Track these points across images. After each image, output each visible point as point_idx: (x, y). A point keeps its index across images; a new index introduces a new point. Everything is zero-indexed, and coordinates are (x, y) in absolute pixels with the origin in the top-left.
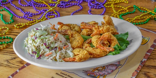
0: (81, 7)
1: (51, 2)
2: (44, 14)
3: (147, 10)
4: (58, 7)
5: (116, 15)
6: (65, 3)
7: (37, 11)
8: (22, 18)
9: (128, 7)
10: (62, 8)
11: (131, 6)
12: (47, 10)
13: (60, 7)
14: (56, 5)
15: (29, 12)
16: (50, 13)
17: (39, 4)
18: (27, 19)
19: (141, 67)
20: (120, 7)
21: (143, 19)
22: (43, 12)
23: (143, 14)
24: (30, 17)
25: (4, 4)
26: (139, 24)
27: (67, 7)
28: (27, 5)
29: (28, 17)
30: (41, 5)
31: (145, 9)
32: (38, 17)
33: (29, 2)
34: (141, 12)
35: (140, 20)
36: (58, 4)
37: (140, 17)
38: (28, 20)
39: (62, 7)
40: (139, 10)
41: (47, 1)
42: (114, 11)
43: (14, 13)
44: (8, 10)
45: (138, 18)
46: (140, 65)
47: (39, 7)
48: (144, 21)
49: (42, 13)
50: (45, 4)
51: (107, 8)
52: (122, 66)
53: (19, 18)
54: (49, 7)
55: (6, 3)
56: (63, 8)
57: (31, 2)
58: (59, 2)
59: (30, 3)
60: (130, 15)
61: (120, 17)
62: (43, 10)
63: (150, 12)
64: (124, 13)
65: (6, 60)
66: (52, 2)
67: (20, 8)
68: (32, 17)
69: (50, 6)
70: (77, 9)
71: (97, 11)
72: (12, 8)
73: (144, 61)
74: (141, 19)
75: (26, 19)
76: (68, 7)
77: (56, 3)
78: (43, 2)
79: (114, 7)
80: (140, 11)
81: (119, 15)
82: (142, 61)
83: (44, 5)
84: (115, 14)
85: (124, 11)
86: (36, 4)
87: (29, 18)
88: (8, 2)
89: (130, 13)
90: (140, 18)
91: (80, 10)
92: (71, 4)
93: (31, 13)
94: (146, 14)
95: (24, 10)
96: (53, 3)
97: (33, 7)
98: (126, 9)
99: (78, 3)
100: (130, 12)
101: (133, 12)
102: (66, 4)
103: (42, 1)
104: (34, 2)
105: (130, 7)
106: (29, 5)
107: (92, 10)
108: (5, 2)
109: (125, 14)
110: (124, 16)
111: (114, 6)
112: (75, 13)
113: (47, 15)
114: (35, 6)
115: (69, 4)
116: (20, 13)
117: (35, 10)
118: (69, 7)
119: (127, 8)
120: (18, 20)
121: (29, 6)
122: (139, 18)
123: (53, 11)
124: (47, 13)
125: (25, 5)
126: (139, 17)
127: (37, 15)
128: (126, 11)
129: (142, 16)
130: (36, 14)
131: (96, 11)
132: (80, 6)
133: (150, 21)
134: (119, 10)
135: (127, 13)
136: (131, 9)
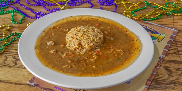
1: (60, 1)
3: (157, 5)
4: (68, 5)
5: (129, 12)
8: (34, 18)
13: (71, 6)
14: (66, 4)
15: (40, 12)
17: (48, 3)
19: (160, 63)
20: (131, 3)
21: (155, 15)
23: (154, 9)
26: (152, 20)
31: (155, 5)
33: (38, 1)
34: (152, 7)
35: (152, 16)
36: (68, 2)
40: (150, 5)
42: (125, 7)
45: (151, 13)
46: (159, 61)
47: (48, 6)
48: (157, 17)
50: (55, 3)
51: (118, 4)
54: (59, 6)
60: (141, 11)
61: (132, 13)
63: (161, 7)
64: (136, 9)
67: (30, 8)
71: (108, 8)
73: (163, 57)
74: (153, 15)
76: (78, 5)
77: (66, 2)
78: (51, 1)
79: (125, 3)
81: (131, 11)
82: (160, 57)
83: (53, 4)
84: (127, 11)
85: (135, 7)
86: (45, 3)
89: (142, 9)
92: (81, 2)
93: (42, 13)
94: (157, 10)
96: (62, 1)
97: (43, 6)
101: (144, 8)
105: (140, 3)
107: (103, 8)
108: (12, 2)
110: (135, 13)
115: (79, 2)
116: (30, 14)
117: (46, 9)
118: (80, 5)
119: (137, 4)
128: (137, 6)
129: (154, 11)
133: (163, 16)
134: (131, 7)
135: (139, 9)
136: (142, 4)
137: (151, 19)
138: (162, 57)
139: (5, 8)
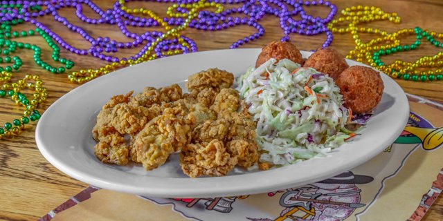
0: (261, 30)
1: (171, 15)
2: (151, 45)
4: (192, 27)
5: (364, 54)
6: (212, 17)
7: (129, 37)
8: (86, 54)
9: (399, 32)
10: (202, 32)
11: (406, 30)
12: (159, 34)
13: (199, 29)
14: (185, 22)
15: (108, 38)
16: (169, 44)
17: (136, 19)
18: (101, 57)
19: (425, 211)
20: (376, 31)
21: (442, 66)
22: (148, 38)
23: (442, 52)
24: (108, 52)
25: (35, 17)
26: (431, 80)
27: (218, 27)
28: (100, 21)
29: (104, 53)
30: (143, 20)
32: (134, 52)
33: (108, 12)
35: (433, 69)
36: (191, 19)
37: (433, 60)
38: (103, 59)
39: (203, 27)
40: (432, 40)
41: (159, 11)
42: (356, 41)
43: (62, 40)
44: (46, 31)
45: (429, 61)
46: (420, 206)
47: (135, 26)
49: (144, 42)
50: (155, 18)
51: (336, 33)
52: (365, 207)
53: (79, 54)
54: (164, 27)
55: (41, 13)
56: (205, 30)
57: (114, 13)
58: (195, 15)
59: (109, 15)
60: (403, 55)
61: (374, 58)
62: (147, 34)
64: (387, 49)
65: (41, 164)
66: (174, 14)
67: (82, 29)
68: (116, 53)
69: (168, 25)
70: (248, 35)
71: (307, 41)
72: (56, 26)
73: (435, 195)
74: (435, 67)
75: (97, 57)
76: (220, 29)
77: (187, 17)
78: (146, 15)
79: (358, 32)
80: (436, 44)
81: (372, 52)
82: (426, 195)
83: (150, 20)
84: (358, 50)
85: (387, 42)
86: (127, 18)
87: (106, 56)
88: (47, 11)
89: (405, 50)
90: (433, 63)
91: (257, 37)
92: (231, 21)
93: (112, 43)
95: (91, 32)
96: (177, 15)
97: (119, 25)
98: (392, 39)
99: (251, 19)
100: (405, 47)
101: (412, 46)
102: (216, 21)
103: (144, 9)
104: (122, 13)
105: (404, 33)
106: (107, 19)
107: (291, 39)
108: (36, 11)
109: (388, 51)
110: (384, 57)
111: (357, 29)
112: (241, 44)
113: (160, 48)
114: (126, 22)
115: (223, 21)
116: (80, 42)
117: (125, 34)
118: (225, 28)
119: (395, 35)
120: (76, 58)
121: (108, 22)
122: (430, 64)
123: (177, 38)
124: (161, 43)
125: (96, 20)
126: (431, 59)
127: (129, 47)
128: (392, 42)
129: (441, 57)
130: (127, 45)
131: (303, 42)
132: (256, 27)
134: (373, 41)
135: (395, 50)
136: (408, 38)
137: (428, 75)
138: (430, 194)
139: (15, 25)
